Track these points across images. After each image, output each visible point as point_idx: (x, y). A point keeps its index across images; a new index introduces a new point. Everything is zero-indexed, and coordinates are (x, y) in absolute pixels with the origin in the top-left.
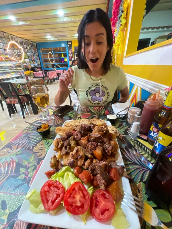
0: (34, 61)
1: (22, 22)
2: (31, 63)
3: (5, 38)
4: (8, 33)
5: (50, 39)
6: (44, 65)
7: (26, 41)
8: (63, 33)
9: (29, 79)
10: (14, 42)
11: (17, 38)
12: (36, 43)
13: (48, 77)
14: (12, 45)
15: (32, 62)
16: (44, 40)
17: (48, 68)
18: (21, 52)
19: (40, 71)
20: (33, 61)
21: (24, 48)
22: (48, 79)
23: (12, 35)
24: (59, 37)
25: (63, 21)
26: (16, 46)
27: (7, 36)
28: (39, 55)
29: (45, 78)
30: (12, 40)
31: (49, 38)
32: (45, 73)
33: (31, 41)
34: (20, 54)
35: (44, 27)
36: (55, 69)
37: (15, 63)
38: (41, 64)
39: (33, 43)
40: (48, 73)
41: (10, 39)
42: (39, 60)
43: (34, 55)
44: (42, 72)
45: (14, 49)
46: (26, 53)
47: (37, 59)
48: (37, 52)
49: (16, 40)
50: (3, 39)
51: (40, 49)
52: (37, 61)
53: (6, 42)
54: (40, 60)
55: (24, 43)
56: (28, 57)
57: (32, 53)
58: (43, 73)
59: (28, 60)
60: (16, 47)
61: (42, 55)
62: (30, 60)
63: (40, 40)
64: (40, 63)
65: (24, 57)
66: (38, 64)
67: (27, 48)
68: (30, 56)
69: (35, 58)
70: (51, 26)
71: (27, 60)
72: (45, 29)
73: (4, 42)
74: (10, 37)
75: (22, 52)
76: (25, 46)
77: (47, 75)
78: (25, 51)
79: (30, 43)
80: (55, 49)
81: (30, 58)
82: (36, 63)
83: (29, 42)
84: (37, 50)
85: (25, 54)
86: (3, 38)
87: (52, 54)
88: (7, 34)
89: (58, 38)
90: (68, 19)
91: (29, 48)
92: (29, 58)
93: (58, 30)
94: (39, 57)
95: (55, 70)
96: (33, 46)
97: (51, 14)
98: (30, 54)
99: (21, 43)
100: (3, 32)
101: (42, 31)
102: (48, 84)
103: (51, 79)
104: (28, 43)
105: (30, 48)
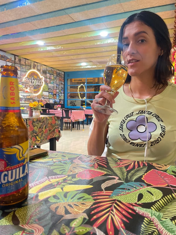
0: (56, 94)
1: (51, 47)
2: (50, 98)
3: (26, 65)
4: (31, 60)
5: (85, 67)
6: (69, 101)
7: (52, 70)
8: (105, 59)
9: (34, 114)
10: (35, 71)
11: (41, 66)
12: (64, 72)
13: (70, 118)
14: (31, 74)
15: (52, 96)
16: (76, 68)
17: (74, 105)
18: (40, 83)
19: (59, 109)
20: (54, 94)
21: (46, 78)
22: (69, 121)
23: (35, 63)
24: (98, 64)
25: (106, 43)
26: (37, 75)
27: (29, 63)
28: (64, 88)
29: (65, 120)
30: (34, 68)
31: (84, 65)
32: (67, 112)
33: (58, 70)
34: (39, 85)
35: (79, 51)
36: (84, 107)
37: (25, 94)
38: (64, 100)
39: (61, 72)
40: (71, 111)
41: (32, 66)
42: (63, 95)
43: (57, 87)
44: (62, 110)
45: (33, 78)
46: (48, 83)
47: (60, 93)
48: (63, 83)
49: (39, 68)
50: (23, 67)
51: (68, 79)
52: (59, 95)
53: (25, 70)
54: (64, 93)
55: (48, 72)
56: (48, 89)
57: (55, 85)
58: (63, 112)
59: (48, 93)
60: (35, 77)
61: (69, 87)
62: (50, 93)
63: (70, 68)
64: (64, 98)
65: (43, 88)
66: (60, 100)
67: (51, 78)
68: (52, 89)
69: (58, 91)
70: (89, 50)
71: (46, 94)
72: (79, 55)
73: (22, 70)
74: (32, 64)
75: (43, 83)
76: (48, 75)
77: (68, 115)
78: (46, 81)
79: (57, 72)
80: (92, 81)
81: (51, 91)
82: (58, 98)
83: (56, 70)
84: (63, 80)
85: (46, 86)
86: (24, 65)
87: (85, 86)
88: (29, 61)
89: (96, 65)
90: (114, 40)
91: (53, 77)
92: (49, 91)
93: (98, 55)
94: (64, 90)
95: (84, 109)
96: (59, 75)
97: (90, 36)
98: (52, 85)
99: (44, 72)
100: (26, 59)
101: (75, 57)
102: (67, 129)
103: (73, 121)
104: (53, 72)
105: (55, 78)
